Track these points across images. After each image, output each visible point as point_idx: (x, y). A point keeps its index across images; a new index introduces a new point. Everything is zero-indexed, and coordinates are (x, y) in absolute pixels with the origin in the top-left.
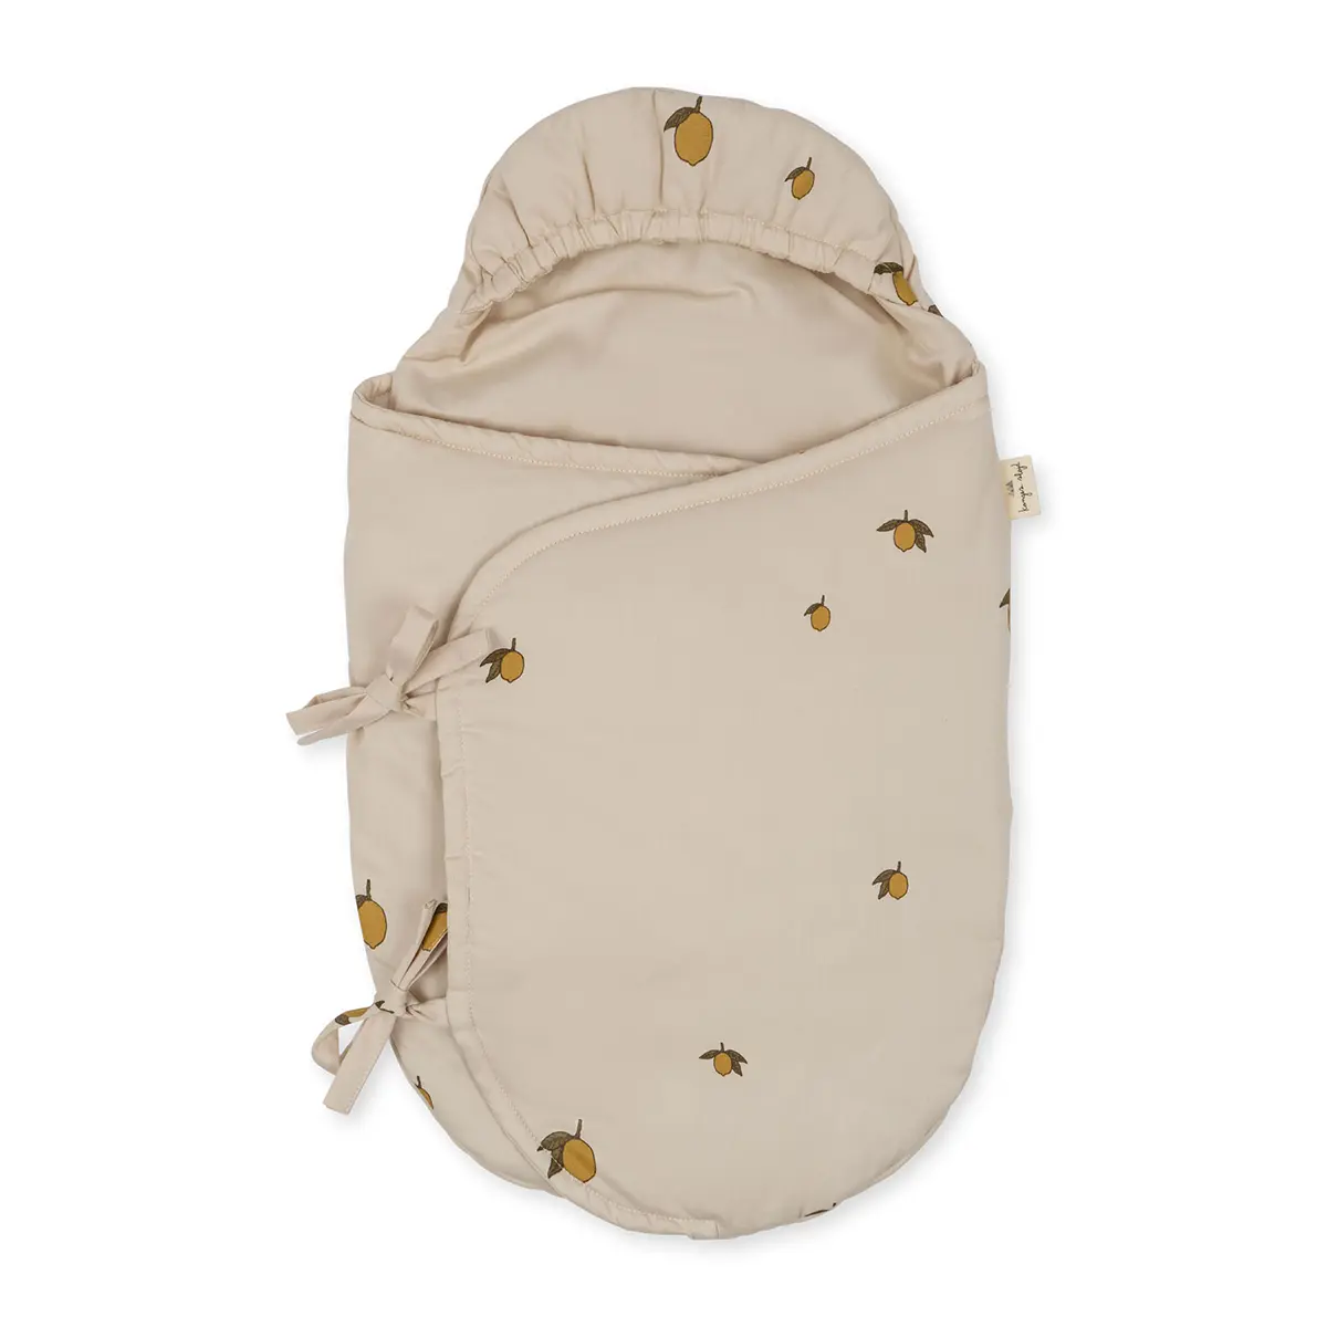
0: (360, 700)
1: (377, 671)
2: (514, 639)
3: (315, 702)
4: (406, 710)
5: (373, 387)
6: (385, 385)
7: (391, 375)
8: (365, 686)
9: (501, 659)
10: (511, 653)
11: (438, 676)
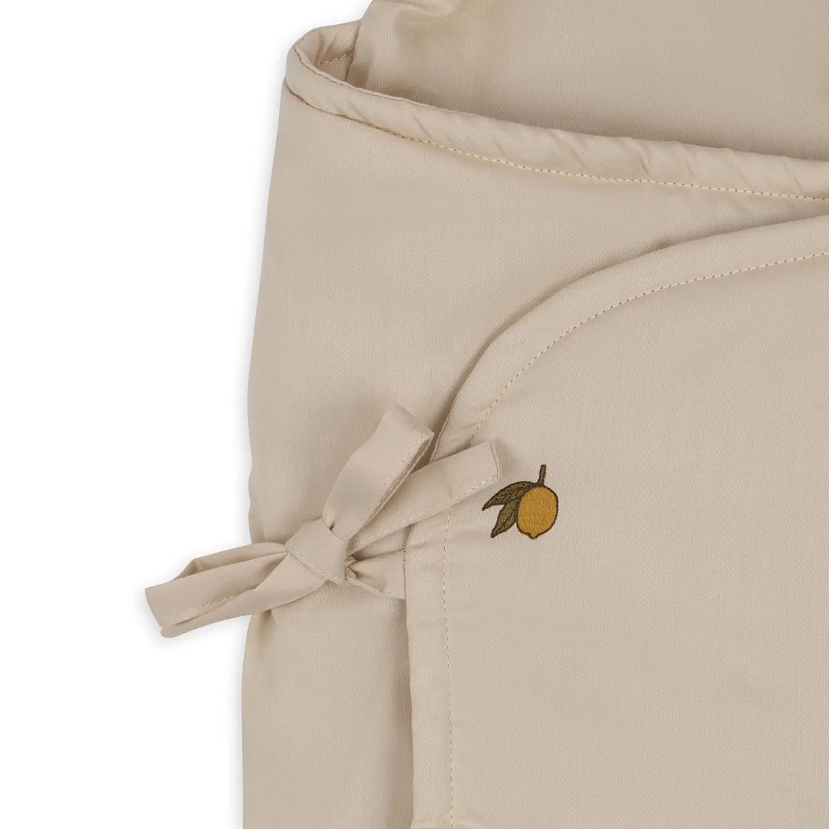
0: (274, 564)
1: (307, 516)
2: (543, 467)
3: (193, 568)
4: (353, 580)
5: (322, 43)
6: (345, 42)
7: (357, 25)
8: (282, 541)
9: (520, 498)
10: (535, 491)
11: (411, 520)
